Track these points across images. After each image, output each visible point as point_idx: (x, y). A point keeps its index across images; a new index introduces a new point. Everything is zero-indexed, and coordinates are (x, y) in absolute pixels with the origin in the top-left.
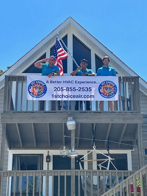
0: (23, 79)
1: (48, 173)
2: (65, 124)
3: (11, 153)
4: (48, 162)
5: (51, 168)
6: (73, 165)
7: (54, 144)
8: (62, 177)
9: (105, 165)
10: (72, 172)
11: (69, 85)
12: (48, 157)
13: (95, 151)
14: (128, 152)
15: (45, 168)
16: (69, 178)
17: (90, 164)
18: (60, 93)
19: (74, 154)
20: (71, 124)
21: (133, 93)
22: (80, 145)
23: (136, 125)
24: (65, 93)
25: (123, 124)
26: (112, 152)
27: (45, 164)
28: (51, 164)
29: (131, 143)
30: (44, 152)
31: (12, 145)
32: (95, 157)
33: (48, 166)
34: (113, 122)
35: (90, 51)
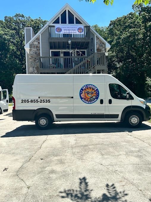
0: (54, 26)
1: (62, 57)
2: (68, 42)
3: (51, 51)
4: (62, 54)
5: (63, 56)
6: (70, 55)
7: (64, 48)
8: (68, 59)
9: (79, 55)
10: (70, 57)
11: (69, 29)
12: (62, 52)
13: (76, 50)
14: (86, 50)
15: (61, 56)
16: (69, 59)
17: (74, 54)
18: (66, 31)
19: (71, 51)
20: (70, 42)
21: (88, 31)
22: (73, 48)
23: (89, 42)
24: (67, 31)
25: (85, 42)
26: (81, 50)
27: (61, 54)
28: (63, 54)
29: (87, 47)
30: (61, 50)
31: (51, 48)
32: (76, 52)
33: (62, 55)
34: (82, 41)
35: (73, 15)
